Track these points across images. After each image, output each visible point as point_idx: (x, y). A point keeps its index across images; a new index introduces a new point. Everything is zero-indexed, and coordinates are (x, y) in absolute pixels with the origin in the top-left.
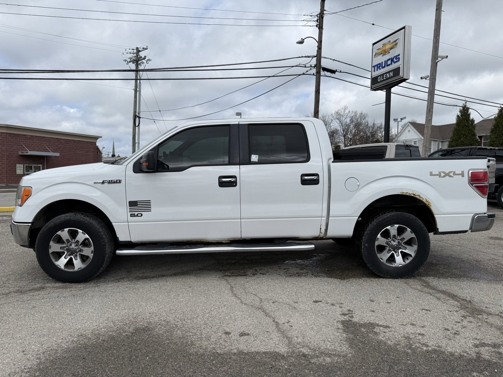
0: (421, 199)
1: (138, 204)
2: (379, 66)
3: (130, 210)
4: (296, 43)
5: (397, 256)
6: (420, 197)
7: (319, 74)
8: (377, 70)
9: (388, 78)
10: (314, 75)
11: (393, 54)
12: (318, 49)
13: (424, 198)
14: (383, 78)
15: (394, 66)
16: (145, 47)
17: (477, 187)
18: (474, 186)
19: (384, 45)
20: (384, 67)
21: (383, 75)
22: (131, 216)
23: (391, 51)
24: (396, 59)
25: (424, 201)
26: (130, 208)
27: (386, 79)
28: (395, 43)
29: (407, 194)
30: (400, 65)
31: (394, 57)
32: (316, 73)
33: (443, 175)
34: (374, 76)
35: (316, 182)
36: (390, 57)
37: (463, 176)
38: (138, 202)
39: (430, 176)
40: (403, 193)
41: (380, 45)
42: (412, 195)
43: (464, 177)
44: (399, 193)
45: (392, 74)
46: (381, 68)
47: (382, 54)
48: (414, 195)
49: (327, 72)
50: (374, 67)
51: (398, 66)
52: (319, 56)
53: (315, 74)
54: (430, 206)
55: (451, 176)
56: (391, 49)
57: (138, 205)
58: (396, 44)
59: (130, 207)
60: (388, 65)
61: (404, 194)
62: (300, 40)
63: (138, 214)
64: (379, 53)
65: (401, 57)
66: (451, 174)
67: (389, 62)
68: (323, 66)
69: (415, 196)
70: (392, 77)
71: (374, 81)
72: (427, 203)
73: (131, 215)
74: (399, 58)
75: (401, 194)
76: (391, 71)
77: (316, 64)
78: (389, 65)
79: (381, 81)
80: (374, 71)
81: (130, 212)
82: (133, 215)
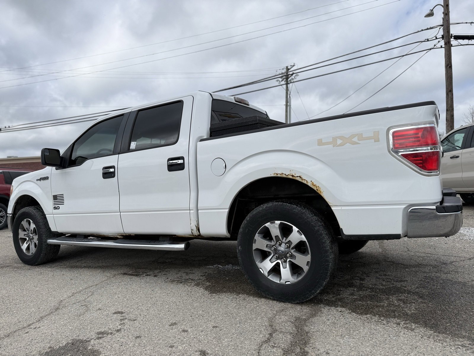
0: (305, 182)
1: (58, 197)
4: (425, 17)
5: (284, 268)
6: (302, 179)
7: (448, 45)
12: (444, 15)
13: (309, 181)
16: (293, 64)
17: (405, 156)
18: (402, 155)
25: (309, 184)
26: (53, 202)
29: (283, 175)
33: (339, 142)
35: (181, 167)
37: (377, 140)
38: (57, 196)
39: (318, 146)
40: (277, 174)
42: (291, 177)
43: (379, 141)
44: (273, 175)
48: (293, 176)
49: (462, 40)
52: (446, 24)
53: (444, 46)
54: (320, 193)
55: (355, 143)
57: (58, 199)
59: (54, 200)
61: (279, 175)
62: (428, 12)
63: (57, 207)
66: (355, 139)
68: (454, 35)
69: (294, 178)
72: (315, 189)
73: (54, 207)
75: (275, 175)
77: (444, 34)
81: (54, 205)
82: (55, 208)
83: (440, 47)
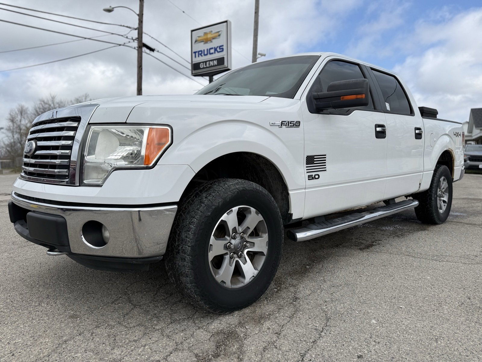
1: (315, 160)
2: (200, 53)
3: (307, 170)
7: (140, 49)
8: (199, 56)
9: (212, 66)
10: (135, 48)
11: (215, 43)
12: (139, 22)
14: (206, 65)
15: (217, 55)
19: (205, 34)
20: (207, 54)
21: (206, 62)
22: (309, 179)
23: (214, 41)
24: (220, 49)
26: (307, 167)
27: (210, 67)
28: (217, 34)
30: (224, 55)
31: (217, 47)
32: (137, 47)
34: (194, 62)
36: (213, 47)
38: (315, 157)
41: (201, 33)
45: (216, 62)
46: (203, 54)
47: (203, 41)
49: (146, 49)
50: (195, 53)
51: (222, 56)
52: (140, 30)
56: (214, 38)
57: (315, 162)
58: (219, 35)
59: (307, 164)
60: (210, 54)
62: (108, 7)
63: (315, 175)
64: (200, 40)
65: (225, 47)
67: (212, 51)
70: (215, 66)
71: (196, 67)
73: (309, 176)
74: (223, 49)
76: (215, 60)
77: (138, 38)
78: (212, 53)
79: (204, 68)
80: (195, 57)
81: (307, 172)
82: (311, 178)
83: (134, 47)
